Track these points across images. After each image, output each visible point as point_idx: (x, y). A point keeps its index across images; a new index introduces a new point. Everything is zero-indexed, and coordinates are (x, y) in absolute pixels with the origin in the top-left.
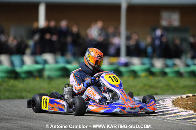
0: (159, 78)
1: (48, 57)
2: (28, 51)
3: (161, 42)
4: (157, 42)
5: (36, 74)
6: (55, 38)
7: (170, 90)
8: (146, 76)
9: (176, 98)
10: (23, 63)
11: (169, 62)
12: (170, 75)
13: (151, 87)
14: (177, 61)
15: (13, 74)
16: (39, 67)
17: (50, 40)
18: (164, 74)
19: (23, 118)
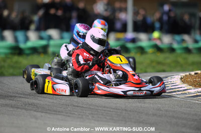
0: (167, 55)
1: (53, 33)
2: (33, 27)
3: (169, 17)
4: (165, 18)
5: (40, 50)
6: (60, 13)
7: (178, 67)
8: (153, 53)
9: (184, 75)
10: (27, 39)
11: (178, 38)
12: (179, 51)
13: (159, 63)
14: (186, 37)
15: (17, 51)
16: (43, 43)
17: (55, 15)
18: (172, 50)
19: (27, 95)
